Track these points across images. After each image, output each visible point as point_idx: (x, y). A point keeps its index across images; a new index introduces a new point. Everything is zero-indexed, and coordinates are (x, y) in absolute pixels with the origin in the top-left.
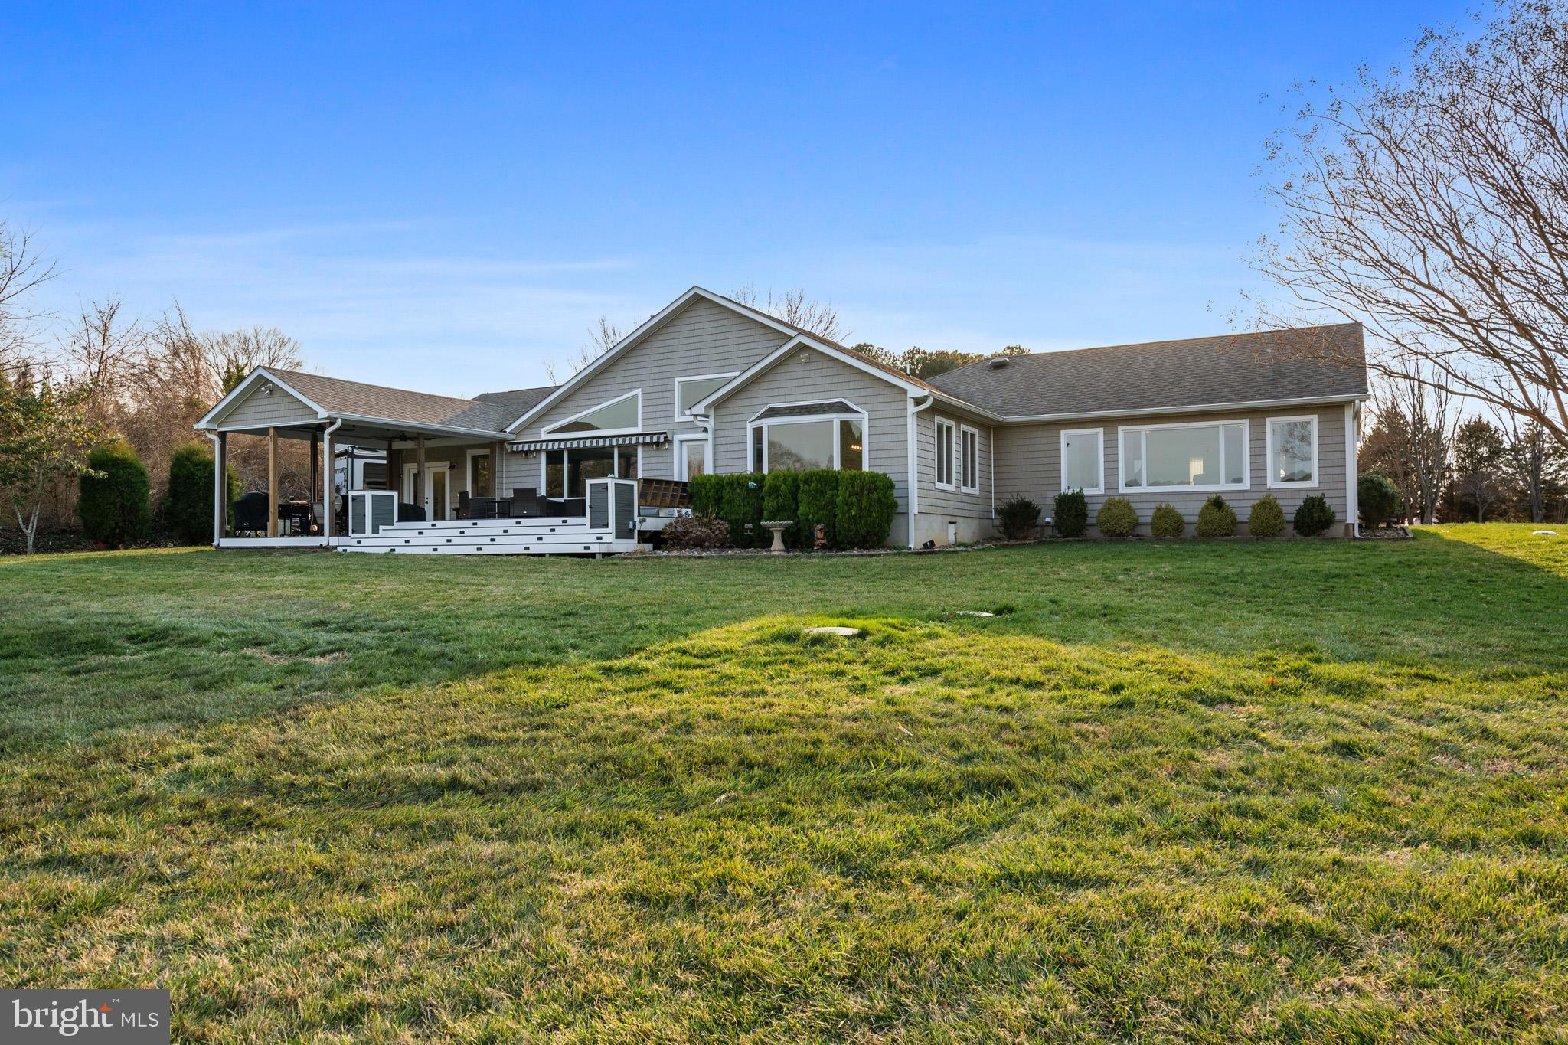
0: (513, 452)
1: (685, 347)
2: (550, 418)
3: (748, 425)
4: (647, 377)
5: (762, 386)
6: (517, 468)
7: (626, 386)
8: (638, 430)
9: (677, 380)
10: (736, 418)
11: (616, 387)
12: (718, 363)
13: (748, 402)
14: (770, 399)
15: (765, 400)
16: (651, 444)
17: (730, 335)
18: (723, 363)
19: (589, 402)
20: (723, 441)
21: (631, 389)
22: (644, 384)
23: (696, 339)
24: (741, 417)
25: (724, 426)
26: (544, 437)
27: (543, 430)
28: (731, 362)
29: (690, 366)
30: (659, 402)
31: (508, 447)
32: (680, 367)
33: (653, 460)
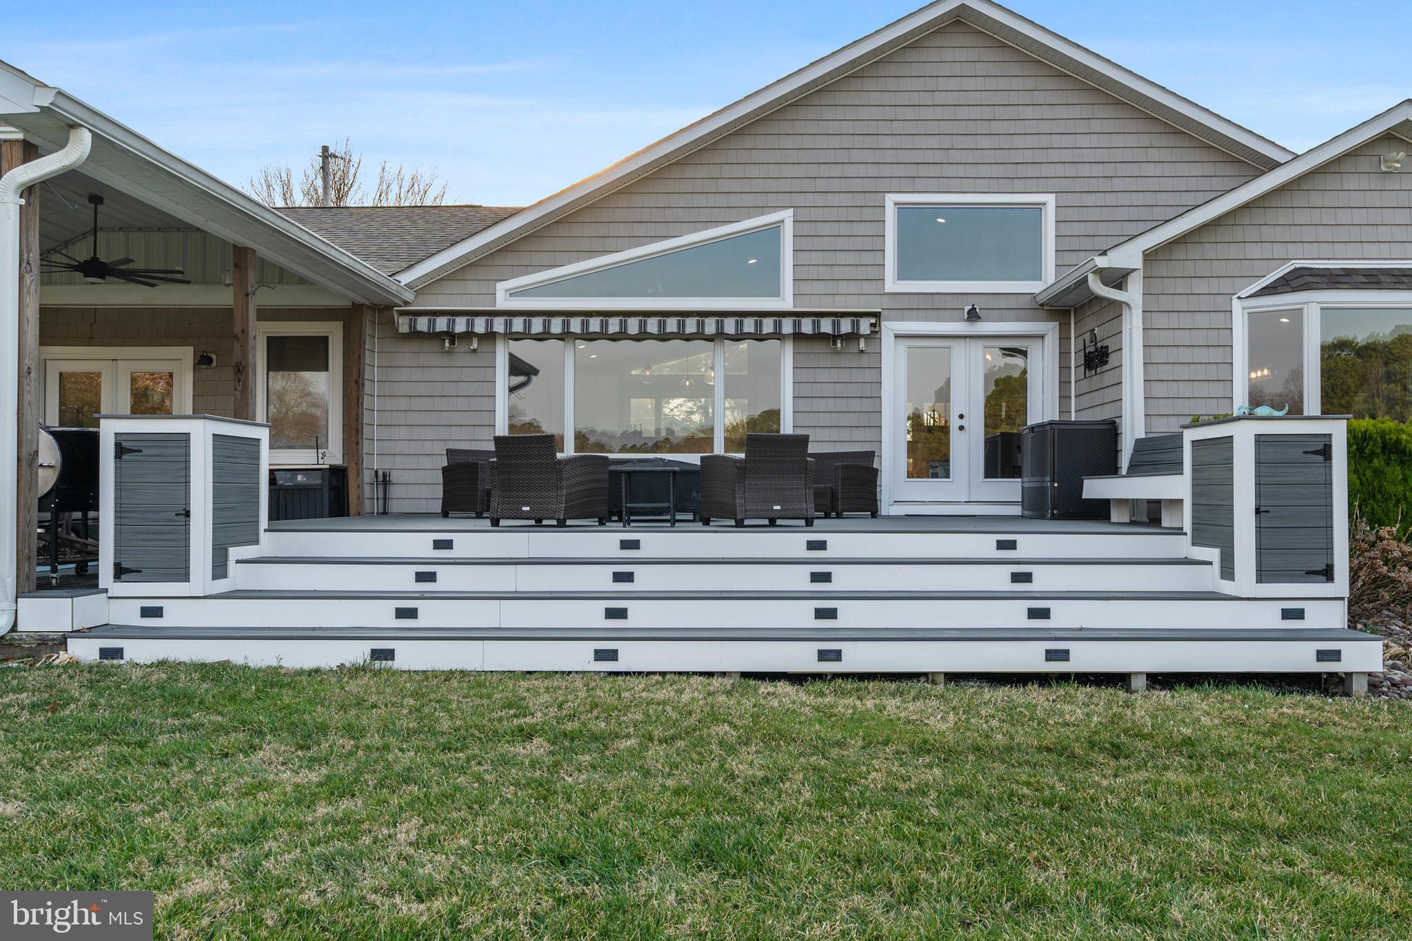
0: (415, 335)
1: (910, 128)
2: (525, 259)
3: (1237, 305)
4: (809, 185)
5: (1272, 216)
6: (416, 374)
7: (748, 200)
8: (786, 303)
9: (890, 199)
10: (1200, 286)
11: (721, 200)
12: (998, 171)
13: (1234, 251)
14: (1293, 250)
15: (1279, 251)
16: (818, 337)
17: (1028, 112)
18: (1010, 171)
19: (640, 230)
20: (1165, 337)
21: (763, 209)
22: (799, 200)
23: (939, 113)
24: (1225, 286)
25: (1165, 303)
26: (503, 303)
27: (501, 287)
28: (1033, 171)
29: (923, 171)
30: (841, 243)
31: (403, 325)
32: (899, 171)
33: (823, 376)
